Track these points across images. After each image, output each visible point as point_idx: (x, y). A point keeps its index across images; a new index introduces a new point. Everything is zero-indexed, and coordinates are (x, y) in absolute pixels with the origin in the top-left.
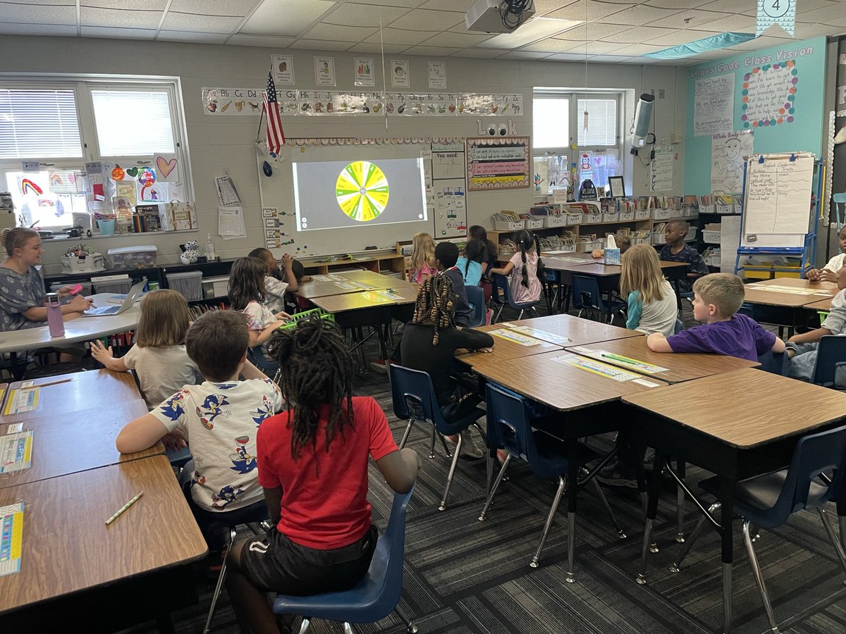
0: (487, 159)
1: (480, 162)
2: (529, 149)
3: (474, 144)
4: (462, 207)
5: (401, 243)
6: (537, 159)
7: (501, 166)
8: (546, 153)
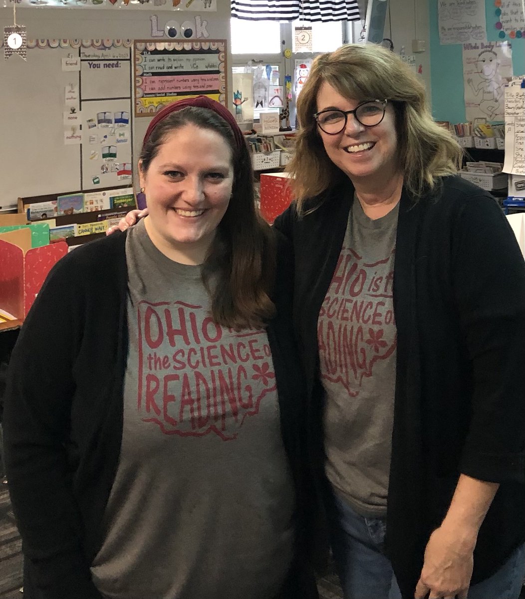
0: (165, 70)
1: (154, 74)
2: (226, 57)
3: (146, 49)
4: (125, 141)
5: (27, 201)
6: (238, 70)
7: (185, 81)
8: (250, 62)
